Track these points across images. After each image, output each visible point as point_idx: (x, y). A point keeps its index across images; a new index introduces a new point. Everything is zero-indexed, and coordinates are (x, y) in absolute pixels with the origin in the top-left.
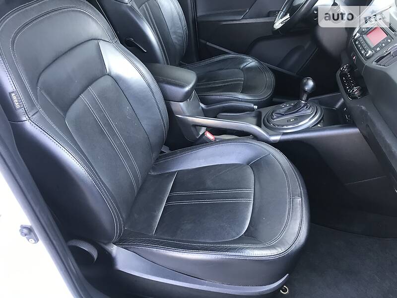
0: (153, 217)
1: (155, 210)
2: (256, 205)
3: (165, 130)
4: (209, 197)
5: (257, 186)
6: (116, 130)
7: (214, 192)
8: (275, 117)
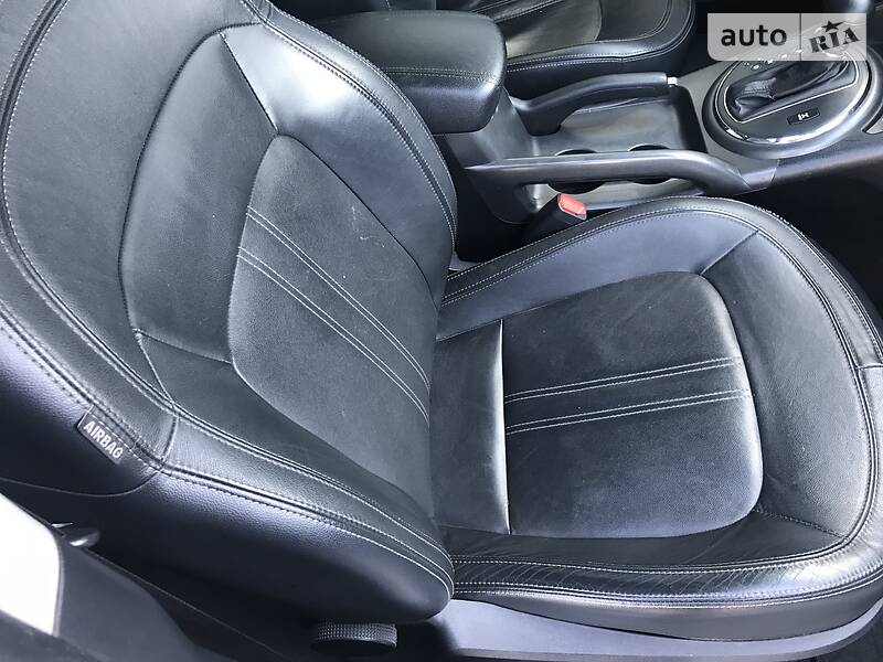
0: (488, 478)
1: (485, 456)
2: (766, 406)
3: (451, 220)
4: (623, 397)
5: (749, 342)
6: (350, 299)
7: (631, 379)
8: (743, 111)
